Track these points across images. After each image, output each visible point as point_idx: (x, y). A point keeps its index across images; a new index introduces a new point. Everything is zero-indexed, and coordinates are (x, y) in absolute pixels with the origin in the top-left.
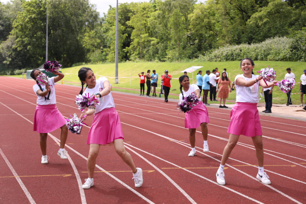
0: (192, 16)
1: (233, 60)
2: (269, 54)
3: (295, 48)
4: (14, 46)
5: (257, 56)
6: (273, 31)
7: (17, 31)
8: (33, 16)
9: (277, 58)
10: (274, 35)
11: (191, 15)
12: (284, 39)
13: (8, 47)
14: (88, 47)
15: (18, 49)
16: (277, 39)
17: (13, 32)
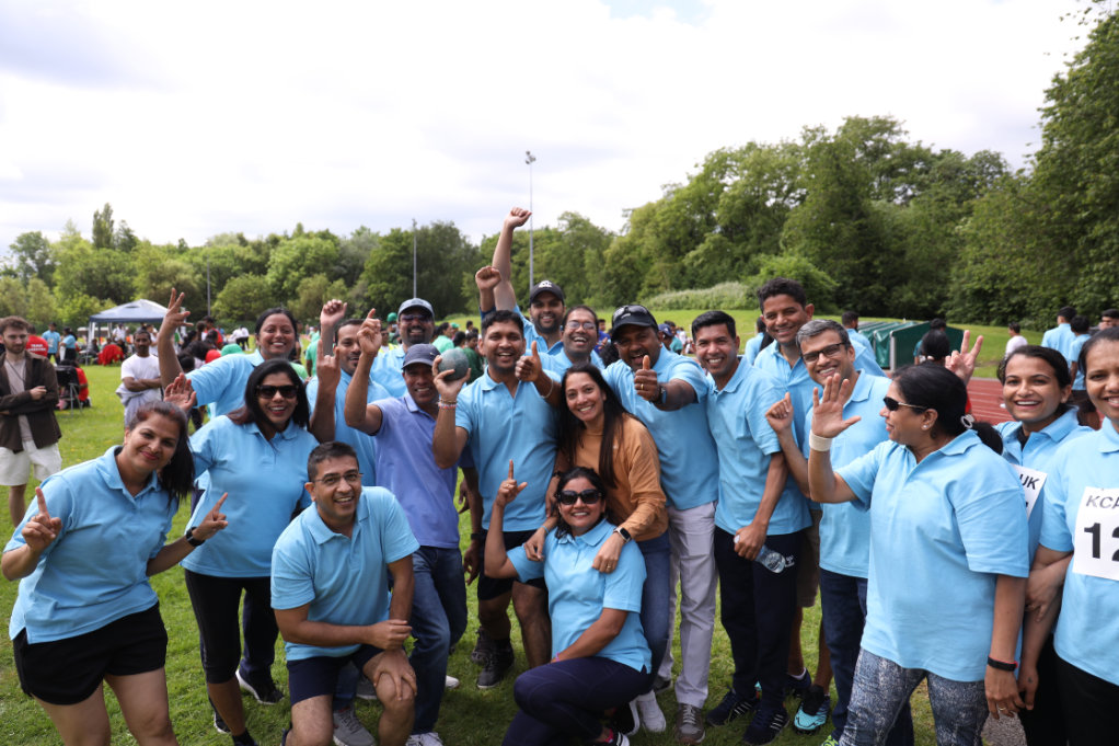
0: (608, 253)
1: (679, 308)
2: (721, 302)
3: (751, 296)
4: (366, 294)
5: (708, 303)
6: (720, 275)
7: (370, 274)
8: (392, 253)
9: (731, 306)
10: (723, 280)
11: (608, 251)
12: (736, 284)
13: (358, 297)
14: (467, 294)
15: (373, 298)
16: (728, 284)
17: (363, 276)
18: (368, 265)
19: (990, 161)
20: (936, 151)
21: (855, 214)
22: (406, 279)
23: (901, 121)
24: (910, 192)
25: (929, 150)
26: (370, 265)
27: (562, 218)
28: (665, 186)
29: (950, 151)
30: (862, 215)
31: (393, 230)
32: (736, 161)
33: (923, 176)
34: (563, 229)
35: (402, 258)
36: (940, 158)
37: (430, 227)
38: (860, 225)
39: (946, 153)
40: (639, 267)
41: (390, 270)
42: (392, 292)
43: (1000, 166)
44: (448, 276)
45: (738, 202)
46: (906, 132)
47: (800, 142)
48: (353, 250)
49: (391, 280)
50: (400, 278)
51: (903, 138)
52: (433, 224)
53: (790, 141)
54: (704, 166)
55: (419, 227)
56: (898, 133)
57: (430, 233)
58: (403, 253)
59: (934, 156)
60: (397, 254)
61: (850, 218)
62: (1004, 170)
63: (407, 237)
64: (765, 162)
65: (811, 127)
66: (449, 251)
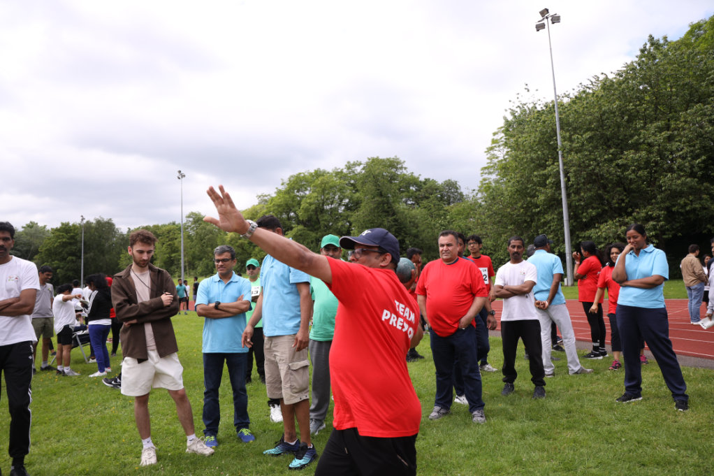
18: (42, 249)
19: (452, 185)
20: (422, 179)
21: (391, 213)
22: (74, 258)
23: (402, 161)
24: (409, 202)
25: (418, 178)
26: (44, 249)
27: (189, 217)
28: (260, 197)
29: (429, 179)
30: (394, 214)
31: (63, 224)
32: (307, 182)
33: (418, 193)
34: (190, 224)
35: (70, 244)
36: (425, 183)
37: (94, 222)
38: (395, 219)
39: (427, 180)
40: (246, 247)
41: (61, 252)
42: (62, 268)
43: (457, 189)
44: (107, 257)
45: (313, 207)
46: (405, 168)
47: (345, 171)
48: (25, 239)
49: (64, 259)
50: (70, 258)
51: (405, 172)
52: (95, 219)
53: (339, 170)
54: (288, 184)
55: (85, 221)
56: (401, 168)
57: (93, 225)
58: (73, 241)
59: (421, 182)
60: (67, 241)
61: (388, 215)
62: (459, 191)
63: (75, 230)
64: (327, 183)
65: (352, 163)
66: (108, 239)
